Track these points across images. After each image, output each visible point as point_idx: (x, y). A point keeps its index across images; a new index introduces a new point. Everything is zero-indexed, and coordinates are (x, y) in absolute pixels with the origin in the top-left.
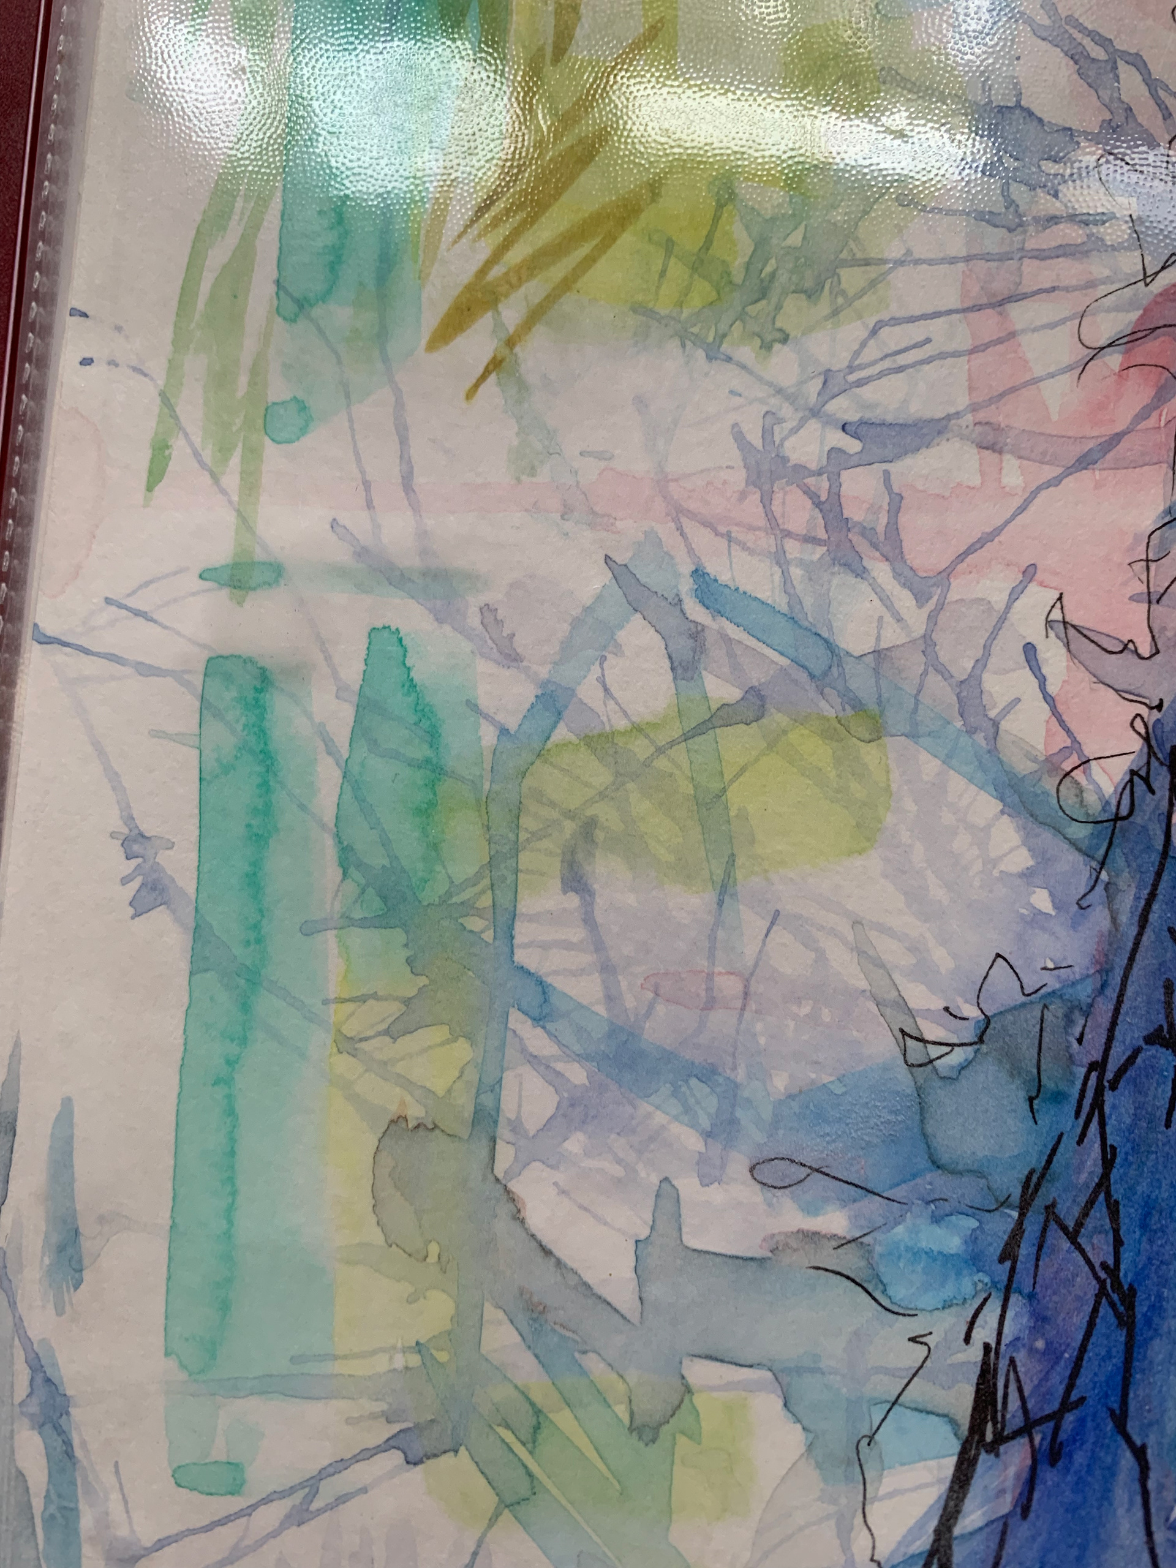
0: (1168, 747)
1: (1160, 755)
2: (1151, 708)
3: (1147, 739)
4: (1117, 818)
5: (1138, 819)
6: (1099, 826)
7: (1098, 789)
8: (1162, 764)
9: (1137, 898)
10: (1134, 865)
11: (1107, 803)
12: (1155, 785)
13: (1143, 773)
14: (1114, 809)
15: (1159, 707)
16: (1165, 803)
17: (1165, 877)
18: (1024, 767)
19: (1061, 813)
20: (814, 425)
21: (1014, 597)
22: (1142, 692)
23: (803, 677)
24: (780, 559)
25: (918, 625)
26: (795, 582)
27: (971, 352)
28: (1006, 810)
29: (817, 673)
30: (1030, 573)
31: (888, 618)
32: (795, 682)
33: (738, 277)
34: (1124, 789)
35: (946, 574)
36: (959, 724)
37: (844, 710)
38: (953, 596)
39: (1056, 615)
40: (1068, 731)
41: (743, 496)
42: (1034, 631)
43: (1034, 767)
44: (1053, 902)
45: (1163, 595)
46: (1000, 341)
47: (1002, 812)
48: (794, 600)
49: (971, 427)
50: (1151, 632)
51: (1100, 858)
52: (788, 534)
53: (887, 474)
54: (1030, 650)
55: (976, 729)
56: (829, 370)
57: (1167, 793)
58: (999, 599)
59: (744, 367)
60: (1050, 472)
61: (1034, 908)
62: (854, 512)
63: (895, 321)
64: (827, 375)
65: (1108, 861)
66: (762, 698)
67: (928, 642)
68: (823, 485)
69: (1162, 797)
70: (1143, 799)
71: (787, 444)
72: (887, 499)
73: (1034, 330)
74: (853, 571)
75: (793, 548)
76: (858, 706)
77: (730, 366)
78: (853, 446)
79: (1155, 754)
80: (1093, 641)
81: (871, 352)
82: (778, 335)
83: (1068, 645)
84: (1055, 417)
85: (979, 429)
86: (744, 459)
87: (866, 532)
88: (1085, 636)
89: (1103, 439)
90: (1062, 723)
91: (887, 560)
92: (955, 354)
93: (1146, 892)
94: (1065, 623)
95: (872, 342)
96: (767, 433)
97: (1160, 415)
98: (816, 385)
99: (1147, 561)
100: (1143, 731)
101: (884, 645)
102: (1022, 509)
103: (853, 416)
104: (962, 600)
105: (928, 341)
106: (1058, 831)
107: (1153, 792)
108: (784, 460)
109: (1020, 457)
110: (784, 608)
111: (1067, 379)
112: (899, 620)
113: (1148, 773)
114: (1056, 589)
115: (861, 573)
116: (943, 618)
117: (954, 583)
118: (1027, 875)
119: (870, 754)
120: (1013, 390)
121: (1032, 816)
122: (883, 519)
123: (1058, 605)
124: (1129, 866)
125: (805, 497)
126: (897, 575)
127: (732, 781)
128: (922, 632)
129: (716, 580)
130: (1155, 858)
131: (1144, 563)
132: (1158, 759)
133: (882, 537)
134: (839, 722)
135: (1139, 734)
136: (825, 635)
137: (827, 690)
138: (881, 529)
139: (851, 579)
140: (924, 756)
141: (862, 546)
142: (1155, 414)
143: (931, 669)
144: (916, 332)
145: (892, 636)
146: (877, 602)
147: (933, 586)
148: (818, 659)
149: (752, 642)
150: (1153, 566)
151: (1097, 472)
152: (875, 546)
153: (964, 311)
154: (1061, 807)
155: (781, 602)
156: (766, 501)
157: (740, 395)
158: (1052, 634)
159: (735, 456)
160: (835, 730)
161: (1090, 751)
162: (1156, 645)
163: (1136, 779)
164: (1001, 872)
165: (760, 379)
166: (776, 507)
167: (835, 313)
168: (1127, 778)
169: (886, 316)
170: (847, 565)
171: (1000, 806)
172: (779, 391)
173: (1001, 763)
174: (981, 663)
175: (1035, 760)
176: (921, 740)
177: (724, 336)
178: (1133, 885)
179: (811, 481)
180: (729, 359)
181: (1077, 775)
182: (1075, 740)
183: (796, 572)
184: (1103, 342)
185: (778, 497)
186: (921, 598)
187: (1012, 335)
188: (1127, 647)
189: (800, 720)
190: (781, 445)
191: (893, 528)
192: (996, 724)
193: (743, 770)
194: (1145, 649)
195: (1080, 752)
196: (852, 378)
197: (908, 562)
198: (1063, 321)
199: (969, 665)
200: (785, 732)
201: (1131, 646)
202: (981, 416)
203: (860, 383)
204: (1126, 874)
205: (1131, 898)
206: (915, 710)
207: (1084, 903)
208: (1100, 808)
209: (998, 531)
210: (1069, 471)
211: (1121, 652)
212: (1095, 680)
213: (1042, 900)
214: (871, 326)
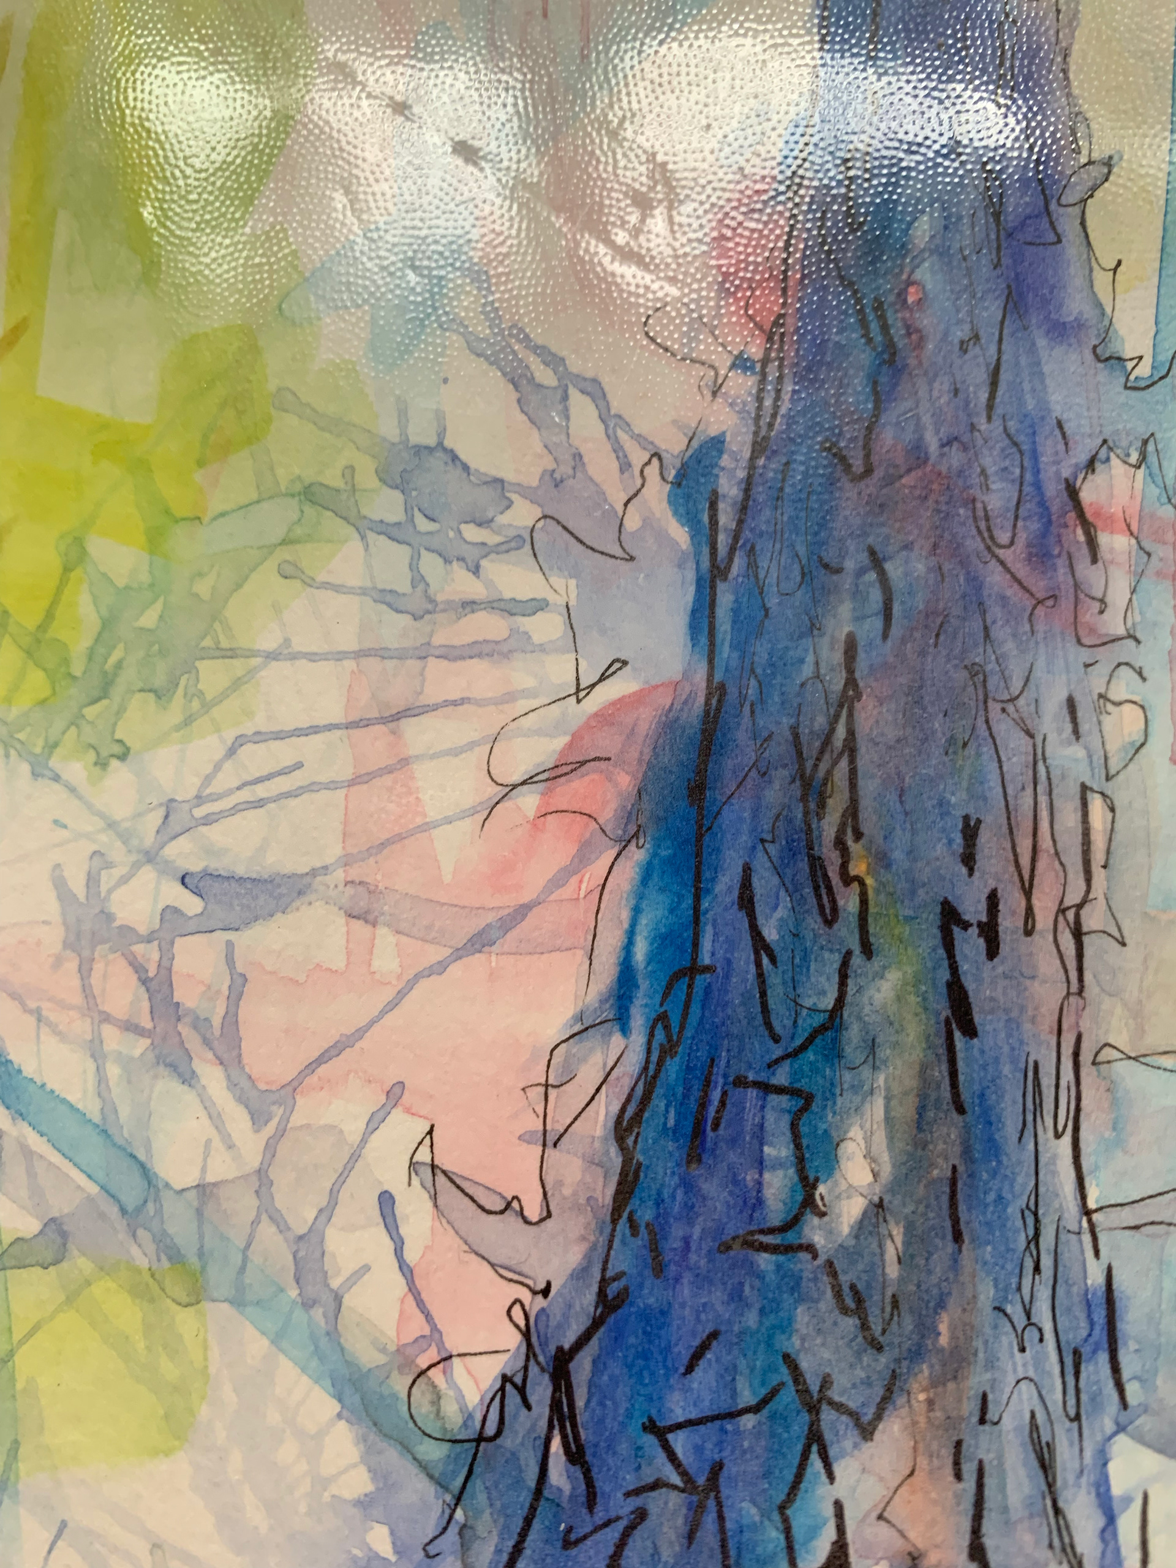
0: (552, 1348)
1: (541, 1358)
2: (535, 1293)
3: (526, 1334)
4: (480, 1439)
5: (507, 1441)
6: (458, 1446)
7: (460, 1397)
8: (543, 1370)
9: (498, 1551)
10: (498, 1504)
11: (470, 1416)
12: (532, 1399)
13: (518, 1380)
14: (478, 1425)
15: (546, 1292)
16: (543, 1424)
17: (536, 1525)
18: (368, 1357)
19: (411, 1425)
20: (147, 874)
21: (372, 1126)
22: (525, 1269)
23: (113, 1211)
24: (96, 1051)
25: (253, 1158)
26: (111, 1084)
27: (352, 783)
28: (345, 1413)
29: (130, 1208)
30: (395, 1094)
31: (217, 1143)
32: (102, 1216)
33: (77, 669)
34: (492, 1399)
35: (294, 1087)
36: (293, 1293)
37: (159, 1260)
38: (296, 1120)
39: (423, 1155)
40: (428, 1316)
41: (58, 962)
42: (394, 1177)
43: (382, 1359)
44: (393, 1543)
45: (561, 1136)
46: (389, 770)
47: (339, 1416)
48: (109, 1108)
49: (341, 887)
50: (543, 1187)
51: (456, 1491)
52: (106, 1018)
53: (230, 945)
54: (386, 1201)
55: (315, 1302)
56: (172, 800)
57: (547, 1411)
58: (354, 1129)
59: (72, 790)
60: (435, 954)
61: (370, 1549)
62: (186, 995)
63: (259, 737)
64: (170, 807)
65: (465, 1496)
66: (64, 1235)
67: (262, 1179)
68: (150, 954)
69: (540, 1416)
70: (515, 1416)
71: (114, 896)
72: (227, 983)
73: (434, 756)
74: (180, 1075)
75: (112, 1037)
76: (175, 1256)
77: (56, 786)
78: (192, 904)
79: (535, 1355)
80: (467, 1195)
81: (227, 778)
82: (117, 749)
83: (435, 1198)
84: (447, 878)
85: (350, 891)
86: (64, 914)
87: (200, 1024)
88: (458, 1187)
89: (506, 912)
90: (420, 1304)
91: (221, 1063)
92: (332, 786)
93: (511, 1543)
94: (433, 1167)
95: (228, 765)
96: (92, 880)
97: (581, 882)
98: (155, 819)
99: (547, 1086)
100: (522, 1323)
101: (210, 1178)
102: (392, 1006)
103: (195, 866)
104: (308, 1126)
105: (299, 766)
106: (406, 1448)
107: (529, 1407)
108: (109, 917)
109: (398, 932)
110: (97, 1118)
111: (469, 825)
112: (231, 1147)
113: (525, 1380)
114: (426, 1118)
115: (188, 1078)
116: (283, 1149)
117: (300, 1101)
118: (365, 1504)
119: (186, 1321)
120: (399, 838)
121: (375, 1424)
122: (221, 1010)
123: (427, 1141)
124: (491, 1505)
125: (130, 970)
126: (232, 1085)
127: (21, 1343)
128: (256, 1164)
129: (20, 1071)
130: (525, 1498)
131: (542, 1089)
132: (538, 1363)
133: (217, 1032)
134: (153, 1276)
135: (517, 1326)
136: (142, 1157)
137: (141, 1232)
138: (217, 1021)
139: (175, 1086)
140: (250, 1331)
141: (193, 1042)
142: (574, 880)
143: (264, 1217)
144: (284, 753)
145: (221, 1168)
146: (205, 1121)
147: (274, 1103)
148: (132, 1192)
149: (55, 1158)
150: (553, 1093)
151: (494, 958)
152: (207, 1042)
153: (349, 726)
154: (412, 1417)
155: (92, 1108)
156: (85, 970)
157: (65, 827)
158: (415, 1181)
159: (52, 908)
160: (147, 1285)
161: (453, 1344)
162: (548, 1206)
163: (509, 1387)
164: (333, 1496)
165: (89, 806)
166: (95, 980)
167: (188, 721)
168: (498, 1385)
169: (249, 729)
170: (173, 1067)
171: (337, 1407)
172: (111, 825)
173: (342, 1349)
174: (327, 1212)
175: (383, 1350)
176: (249, 1310)
177: (56, 745)
178: (495, 1533)
179: (139, 949)
180: (56, 778)
181: (435, 1374)
182: (434, 1328)
183: (113, 1071)
184: (516, 778)
185: (98, 967)
186: (258, 1119)
187: (405, 762)
188: (510, 1206)
189: (104, 1269)
190: (107, 898)
191: (231, 1019)
192: (338, 1299)
193: (36, 1329)
194: (533, 1211)
195: (441, 1345)
196: (199, 812)
197: (247, 1069)
198: (472, 745)
199: (310, 1215)
200: (88, 1283)
201: (515, 1204)
202: (354, 873)
203: (208, 820)
204: (486, 1516)
205: (492, 1549)
206: (242, 1269)
207: (432, 1550)
208: (460, 1421)
209: (361, 1033)
210: (459, 954)
211: (502, 1212)
212: (466, 1248)
213: (380, 1540)
214: (229, 743)
